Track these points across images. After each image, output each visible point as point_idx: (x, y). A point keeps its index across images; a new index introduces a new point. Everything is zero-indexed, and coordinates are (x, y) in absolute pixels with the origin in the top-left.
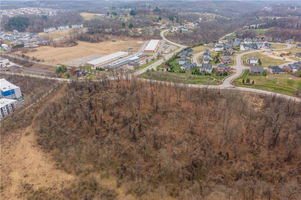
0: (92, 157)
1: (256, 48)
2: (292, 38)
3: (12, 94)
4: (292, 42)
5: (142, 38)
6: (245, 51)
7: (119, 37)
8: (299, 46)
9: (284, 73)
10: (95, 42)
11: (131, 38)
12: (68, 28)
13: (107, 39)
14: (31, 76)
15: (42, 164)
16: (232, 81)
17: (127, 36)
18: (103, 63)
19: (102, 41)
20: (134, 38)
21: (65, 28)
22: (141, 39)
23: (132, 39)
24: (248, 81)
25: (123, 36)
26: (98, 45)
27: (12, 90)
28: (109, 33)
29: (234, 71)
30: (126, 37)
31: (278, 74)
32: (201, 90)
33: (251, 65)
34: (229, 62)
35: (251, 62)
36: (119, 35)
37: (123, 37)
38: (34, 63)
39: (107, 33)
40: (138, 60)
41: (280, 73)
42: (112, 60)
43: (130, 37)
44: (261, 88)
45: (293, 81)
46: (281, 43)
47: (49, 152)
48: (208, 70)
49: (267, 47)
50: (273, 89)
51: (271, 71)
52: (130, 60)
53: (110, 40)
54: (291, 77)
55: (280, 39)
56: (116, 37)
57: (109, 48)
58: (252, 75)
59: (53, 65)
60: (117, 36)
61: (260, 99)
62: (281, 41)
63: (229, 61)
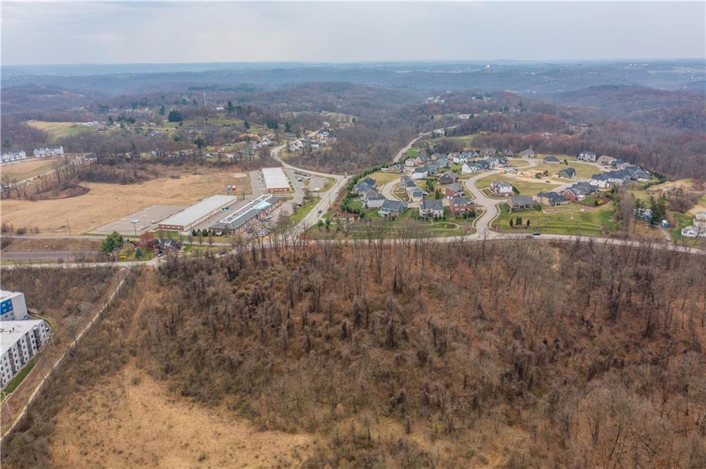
0: (323, 393)
1: (488, 168)
2: (528, 148)
3: (7, 311)
4: (532, 156)
5: (239, 167)
6: (474, 174)
7: (182, 167)
8: (549, 160)
9: (567, 202)
10: (132, 182)
11: (212, 169)
12: (25, 157)
13: (156, 174)
14: (34, 266)
15: (220, 430)
16: (490, 225)
17: (202, 164)
18: (197, 222)
19: (147, 179)
20: (219, 167)
21: (17, 156)
22: (236, 168)
23: (216, 169)
24: (519, 221)
25: (191, 165)
26: (144, 187)
27: (6, 302)
28: (154, 161)
29: (482, 208)
30: (199, 166)
31: (559, 204)
32: (451, 245)
33: (503, 196)
34: (462, 195)
35: (501, 191)
36: (180, 164)
37: (193, 168)
38: (13, 239)
39: (148, 162)
40: (270, 209)
41: (562, 203)
42: (212, 214)
43: (210, 167)
44: (545, 231)
45: (588, 214)
46: (514, 157)
47: (217, 405)
48: (436, 212)
49: (501, 165)
50: (566, 230)
51: (546, 201)
52: (258, 210)
53: (164, 176)
54: (582, 208)
55: (510, 151)
56: (173, 170)
57: (176, 192)
58: (517, 212)
59: (72, 237)
60: (176, 165)
61: (554, 249)
62: (512, 154)
63: (461, 193)
